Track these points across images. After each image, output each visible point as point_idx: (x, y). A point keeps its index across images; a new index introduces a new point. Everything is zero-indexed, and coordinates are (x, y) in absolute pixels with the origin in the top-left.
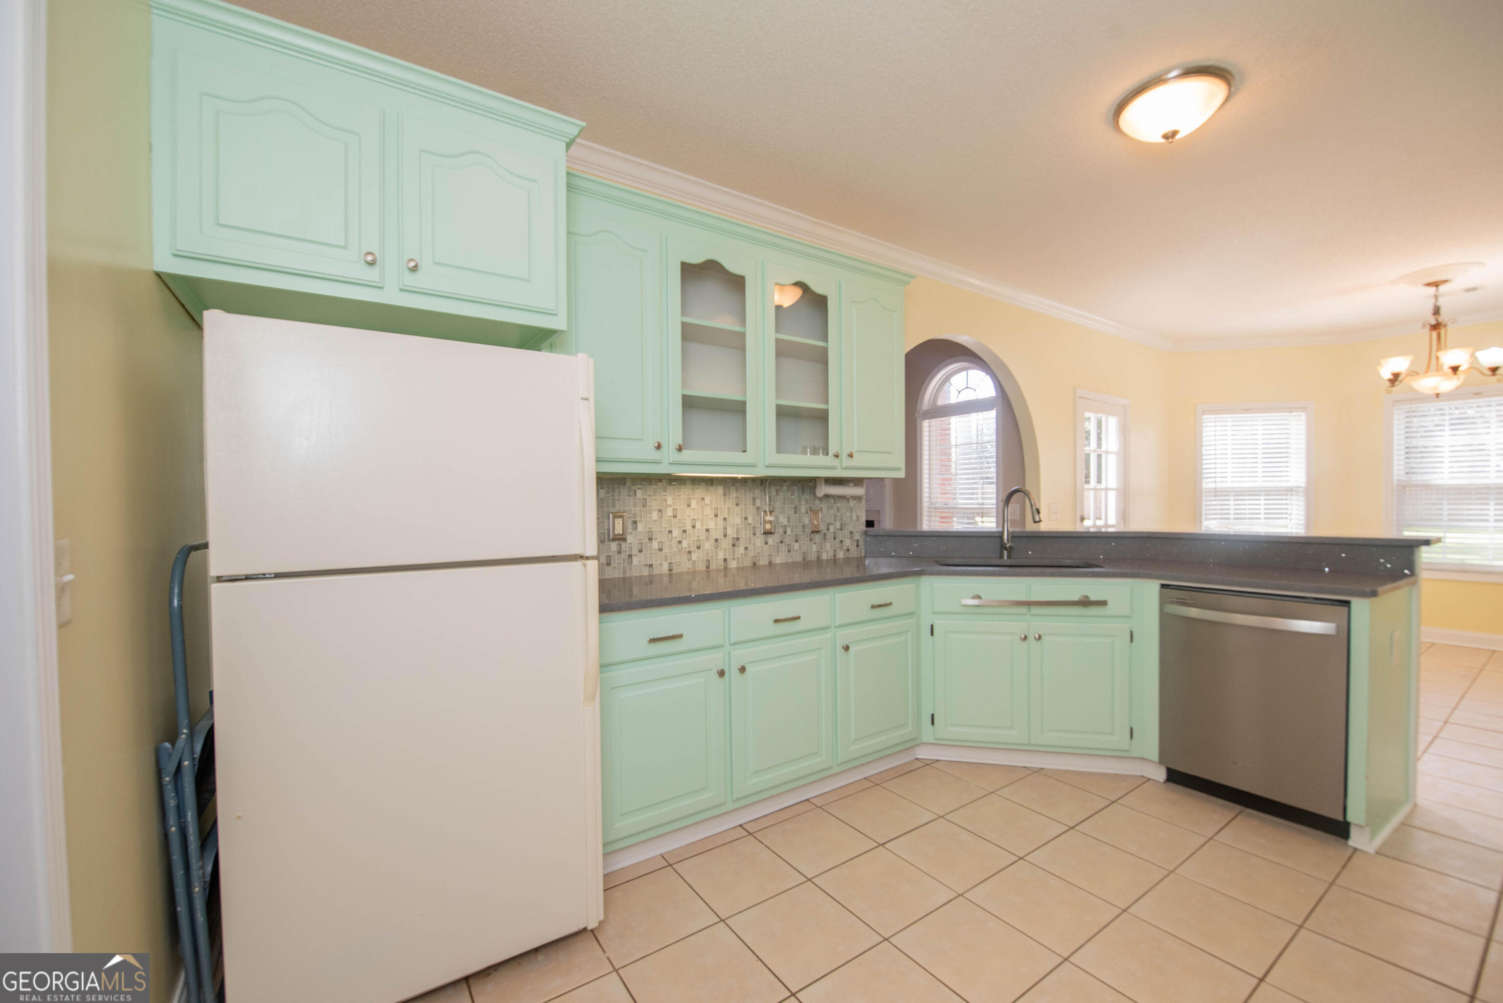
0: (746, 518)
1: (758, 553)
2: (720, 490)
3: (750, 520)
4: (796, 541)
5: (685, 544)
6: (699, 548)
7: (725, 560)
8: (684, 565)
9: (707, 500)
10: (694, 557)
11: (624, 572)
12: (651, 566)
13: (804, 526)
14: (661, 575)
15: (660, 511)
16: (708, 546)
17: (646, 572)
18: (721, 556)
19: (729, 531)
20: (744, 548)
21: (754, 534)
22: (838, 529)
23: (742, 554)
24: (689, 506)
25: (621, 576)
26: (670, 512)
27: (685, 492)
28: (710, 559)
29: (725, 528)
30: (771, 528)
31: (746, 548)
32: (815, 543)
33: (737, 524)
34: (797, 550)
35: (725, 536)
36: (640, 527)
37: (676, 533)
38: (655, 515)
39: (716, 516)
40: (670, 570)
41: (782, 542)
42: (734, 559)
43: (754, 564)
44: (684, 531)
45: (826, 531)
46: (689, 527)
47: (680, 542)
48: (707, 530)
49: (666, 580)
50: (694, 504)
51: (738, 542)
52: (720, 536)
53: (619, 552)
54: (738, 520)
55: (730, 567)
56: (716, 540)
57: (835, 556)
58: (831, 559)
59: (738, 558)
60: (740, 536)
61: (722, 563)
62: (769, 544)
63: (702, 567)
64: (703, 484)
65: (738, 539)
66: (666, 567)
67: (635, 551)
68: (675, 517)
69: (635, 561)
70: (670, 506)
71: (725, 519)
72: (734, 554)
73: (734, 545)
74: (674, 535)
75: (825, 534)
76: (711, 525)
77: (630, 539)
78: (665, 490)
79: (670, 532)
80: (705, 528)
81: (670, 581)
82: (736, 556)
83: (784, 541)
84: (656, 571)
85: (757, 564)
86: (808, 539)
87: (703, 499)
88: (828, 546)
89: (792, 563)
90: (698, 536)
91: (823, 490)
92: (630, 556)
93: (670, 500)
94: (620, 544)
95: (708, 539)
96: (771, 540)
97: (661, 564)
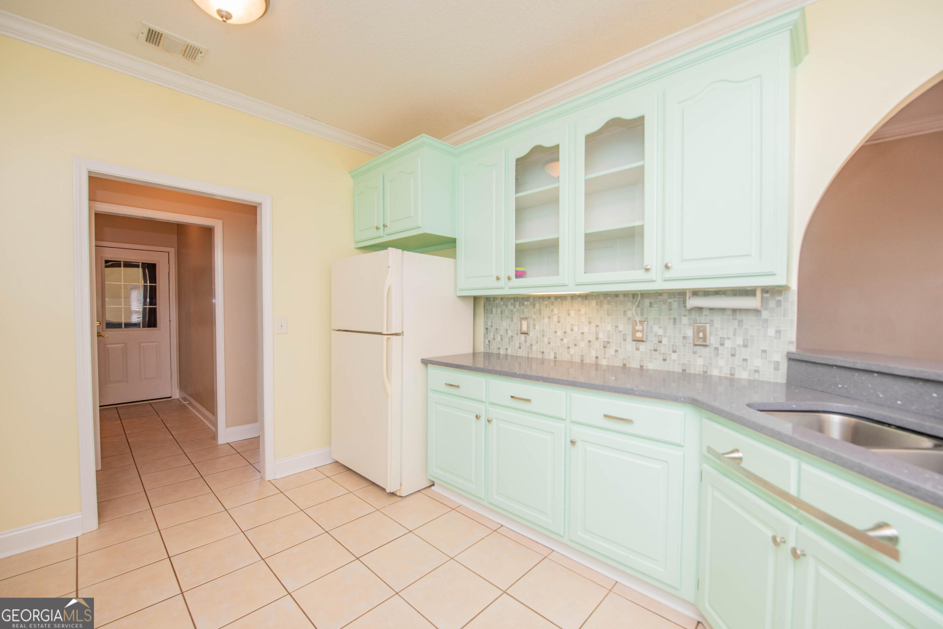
0: (617, 327)
1: (629, 357)
2: (594, 303)
3: (621, 328)
4: (674, 352)
5: (565, 341)
6: (575, 345)
7: (597, 358)
8: (564, 356)
9: (583, 311)
10: (572, 351)
11: (528, 354)
12: (543, 353)
13: (684, 338)
14: (549, 360)
15: (549, 317)
16: (583, 345)
17: (540, 356)
18: (593, 354)
19: (601, 336)
20: (614, 351)
21: (625, 340)
22: (739, 346)
23: (612, 355)
24: (569, 315)
25: (526, 356)
26: (555, 319)
27: (567, 304)
28: (584, 354)
29: (597, 333)
30: (642, 337)
31: (616, 351)
32: (701, 356)
33: (609, 331)
34: (674, 360)
35: (597, 339)
36: (537, 327)
37: (559, 333)
38: (546, 320)
39: (590, 323)
40: (555, 358)
41: (655, 350)
42: (605, 358)
43: (624, 365)
44: (565, 333)
45: (718, 346)
46: (568, 330)
47: (562, 340)
48: (582, 333)
49: (552, 364)
50: (572, 313)
51: (608, 344)
52: (593, 338)
53: (525, 342)
54: (609, 328)
55: (601, 364)
56: (590, 341)
58: (726, 378)
59: (609, 358)
60: (610, 341)
61: (594, 359)
62: (641, 350)
63: (577, 359)
64: (580, 299)
65: (609, 342)
66: (552, 356)
67: (534, 342)
68: (559, 322)
69: (534, 348)
70: (556, 314)
71: (597, 326)
72: (605, 354)
73: (605, 347)
74: (558, 335)
75: (716, 349)
76: (586, 330)
77: (531, 334)
78: (552, 304)
79: (556, 332)
80: (581, 331)
81: (555, 365)
82: (607, 356)
83: (658, 349)
84: (546, 357)
85: (627, 365)
86: (692, 351)
87: (579, 310)
88: (721, 362)
90: (575, 337)
91: (692, 302)
92: (531, 345)
93: (556, 311)
94: (526, 337)
95: (582, 340)
96: (642, 347)
97: (549, 353)
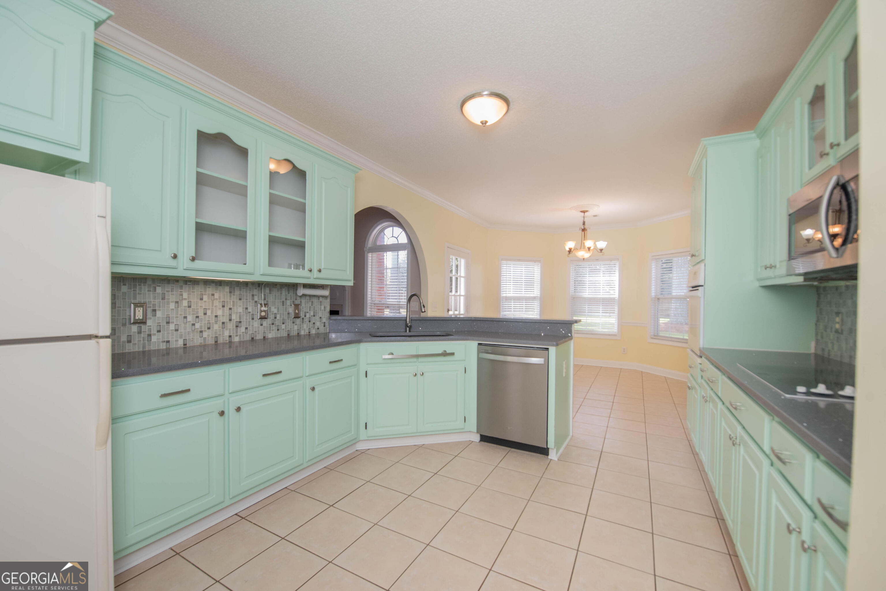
0: (247, 308)
1: (256, 332)
2: (227, 289)
3: (250, 310)
4: (283, 323)
5: (197, 326)
6: (209, 328)
7: (230, 336)
8: (197, 341)
9: (217, 296)
10: (205, 335)
11: (144, 347)
12: (168, 342)
13: (288, 314)
14: (177, 348)
15: (177, 302)
16: (216, 327)
17: (163, 346)
18: (227, 333)
19: (234, 317)
20: (244, 329)
21: (253, 319)
22: (312, 316)
23: (243, 332)
24: (201, 299)
25: (141, 349)
26: (185, 303)
27: (198, 290)
28: (218, 336)
29: (230, 315)
30: (265, 315)
31: (246, 328)
32: (296, 324)
33: (240, 313)
34: (283, 329)
35: (230, 320)
36: (159, 314)
37: (190, 318)
38: (172, 306)
39: (223, 306)
40: (185, 345)
41: (273, 324)
42: (237, 336)
43: (253, 338)
44: (197, 317)
45: (304, 317)
46: (201, 314)
47: (193, 325)
48: (216, 316)
49: (181, 352)
50: (205, 298)
51: (240, 324)
52: (226, 319)
53: (140, 332)
54: (240, 310)
55: (234, 341)
56: (223, 323)
57: (309, 332)
58: (307, 335)
59: (240, 335)
60: (242, 320)
61: (228, 339)
62: (263, 325)
63: (211, 341)
64: (214, 285)
65: (240, 322)
66: (181, 343)
67: (154, 331)
68: (189, 307)
69: (154, 339)
70: (185, 299)
71: (230, 309)
72: (237, 332)
73: (237, 326)
74: (188, 320)
75: (303, 319)
76: (219, 313)
77: (149, 322)
78: (181, 287)
79: (185, 317)
80: (215, 314)
81: (185, 353)
82: (239, 334)
83: (275, 323)
84: (173, 345)
85: (254, 339)
86: (292, 322)
87: (213, 295)
88: (305, 326)
89: (280, 337)
90: (209, 321)
91: (301, 291)
92: (150, 335)
93: (185, 295)
94: (141, 327)
95: (216, 322)
96: (265, 323)
97: (177, 341)
